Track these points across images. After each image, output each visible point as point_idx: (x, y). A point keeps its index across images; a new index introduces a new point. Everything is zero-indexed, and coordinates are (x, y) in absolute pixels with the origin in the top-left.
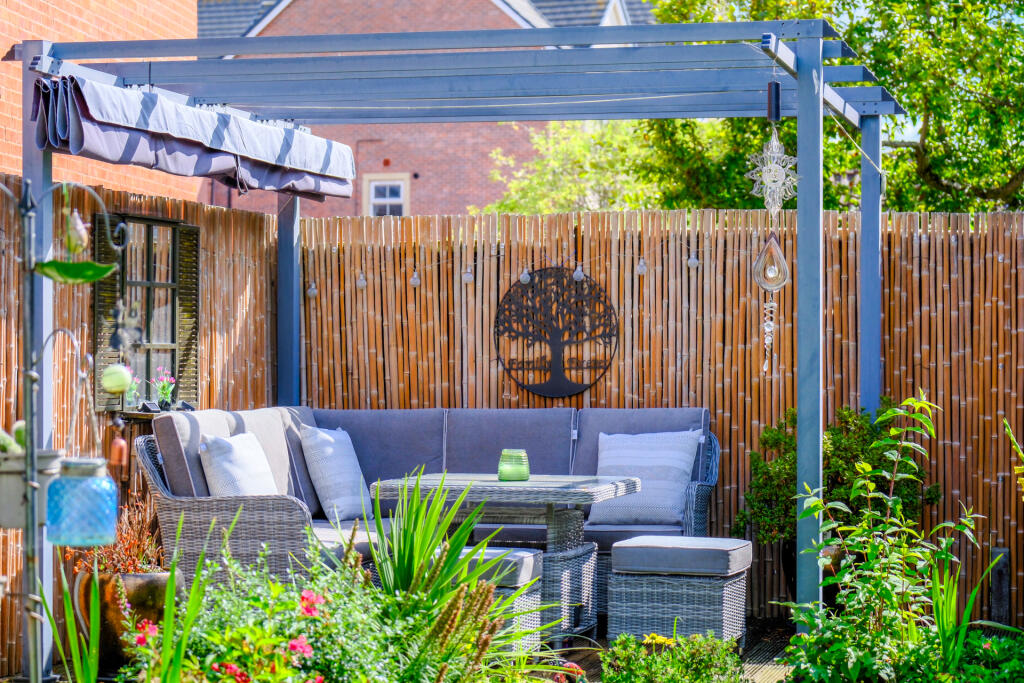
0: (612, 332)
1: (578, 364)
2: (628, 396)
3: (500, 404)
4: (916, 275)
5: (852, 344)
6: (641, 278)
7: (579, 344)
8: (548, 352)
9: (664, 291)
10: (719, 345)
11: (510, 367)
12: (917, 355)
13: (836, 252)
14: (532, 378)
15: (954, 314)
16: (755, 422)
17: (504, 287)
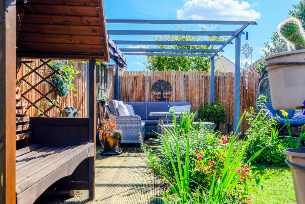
0: (171, 90)
1: (165, 95)
2: (173, 100)
3: (152, 101)
4: (218, 82)
5: (208, 92)
6: (176, 82)
7: (166, 92)
8: (160, 93)
9: (179, 84)
10: (188, 92)
11: (154, 96)
12: (218, 94)
13: (206, 78)
14: (158, 98)
15: (223, 88)
16: (193, 104)
17: (153, 83)
